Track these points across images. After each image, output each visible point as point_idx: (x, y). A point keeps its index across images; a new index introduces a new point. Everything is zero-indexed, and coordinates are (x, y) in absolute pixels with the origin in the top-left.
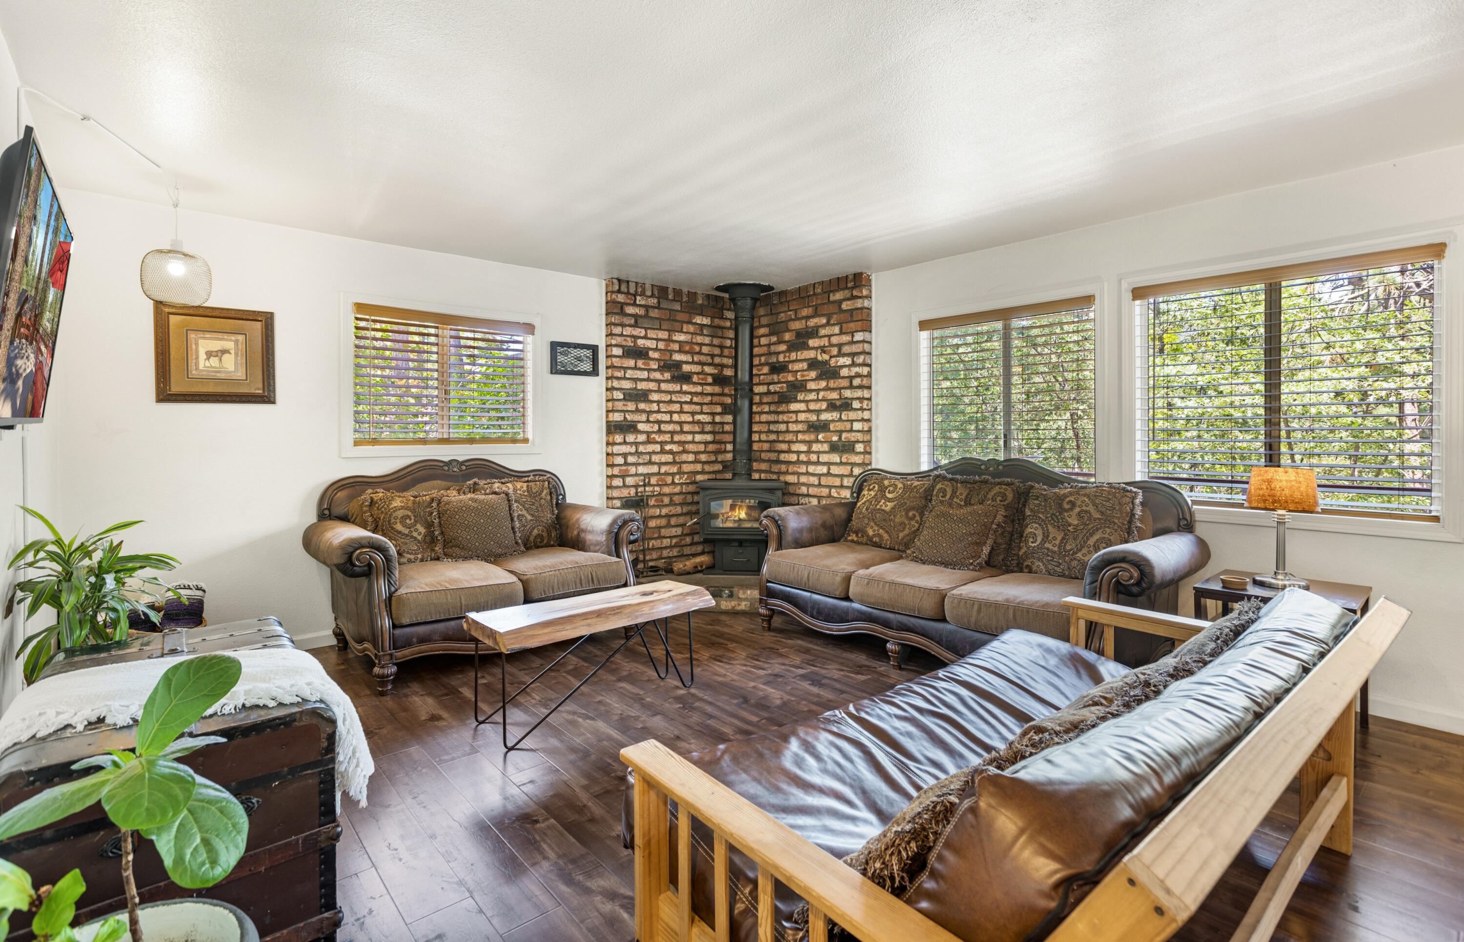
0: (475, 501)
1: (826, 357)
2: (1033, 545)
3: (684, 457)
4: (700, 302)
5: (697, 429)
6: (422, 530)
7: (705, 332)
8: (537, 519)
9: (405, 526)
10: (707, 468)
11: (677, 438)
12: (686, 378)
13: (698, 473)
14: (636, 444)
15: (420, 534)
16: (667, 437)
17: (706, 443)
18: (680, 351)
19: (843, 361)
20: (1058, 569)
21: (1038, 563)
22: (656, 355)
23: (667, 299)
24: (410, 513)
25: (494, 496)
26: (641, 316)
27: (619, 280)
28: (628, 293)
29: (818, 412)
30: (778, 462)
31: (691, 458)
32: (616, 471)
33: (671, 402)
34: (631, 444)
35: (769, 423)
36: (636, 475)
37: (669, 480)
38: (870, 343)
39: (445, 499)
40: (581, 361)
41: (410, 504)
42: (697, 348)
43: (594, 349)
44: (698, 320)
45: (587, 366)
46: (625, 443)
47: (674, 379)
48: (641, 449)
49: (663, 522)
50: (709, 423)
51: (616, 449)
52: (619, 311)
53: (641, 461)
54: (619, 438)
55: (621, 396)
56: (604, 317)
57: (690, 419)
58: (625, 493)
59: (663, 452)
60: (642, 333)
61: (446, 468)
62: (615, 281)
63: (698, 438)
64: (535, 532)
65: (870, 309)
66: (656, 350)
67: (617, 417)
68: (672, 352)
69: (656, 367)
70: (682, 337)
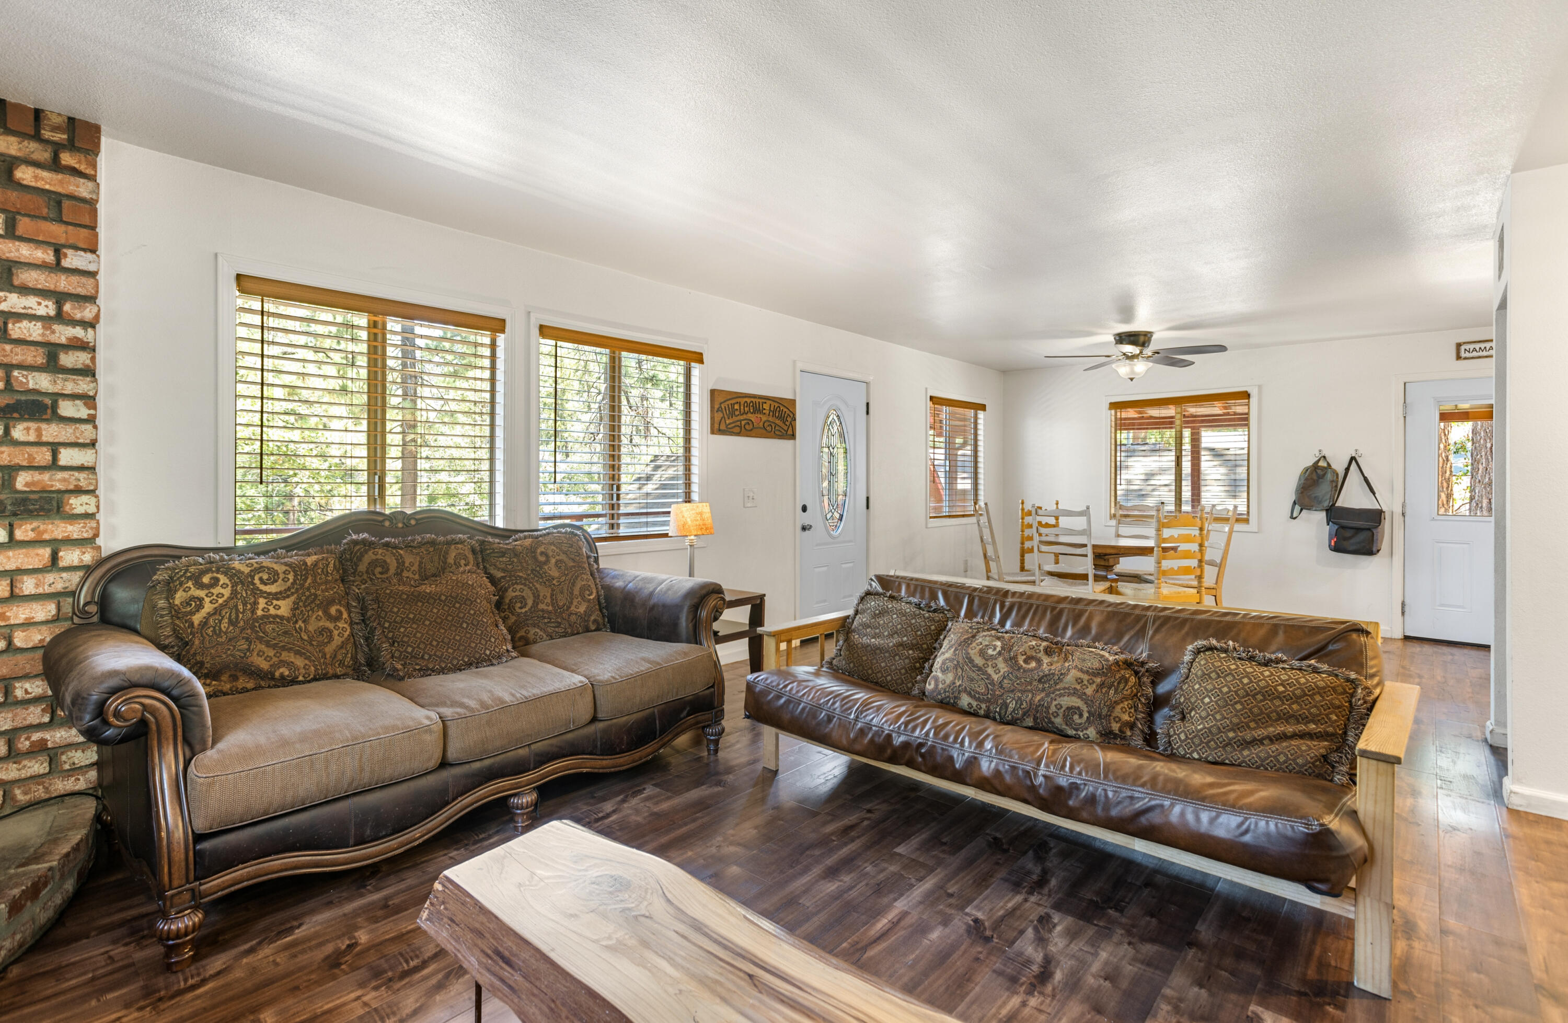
2: (523, 610)
20: (560, 630)
21: (533, 631)
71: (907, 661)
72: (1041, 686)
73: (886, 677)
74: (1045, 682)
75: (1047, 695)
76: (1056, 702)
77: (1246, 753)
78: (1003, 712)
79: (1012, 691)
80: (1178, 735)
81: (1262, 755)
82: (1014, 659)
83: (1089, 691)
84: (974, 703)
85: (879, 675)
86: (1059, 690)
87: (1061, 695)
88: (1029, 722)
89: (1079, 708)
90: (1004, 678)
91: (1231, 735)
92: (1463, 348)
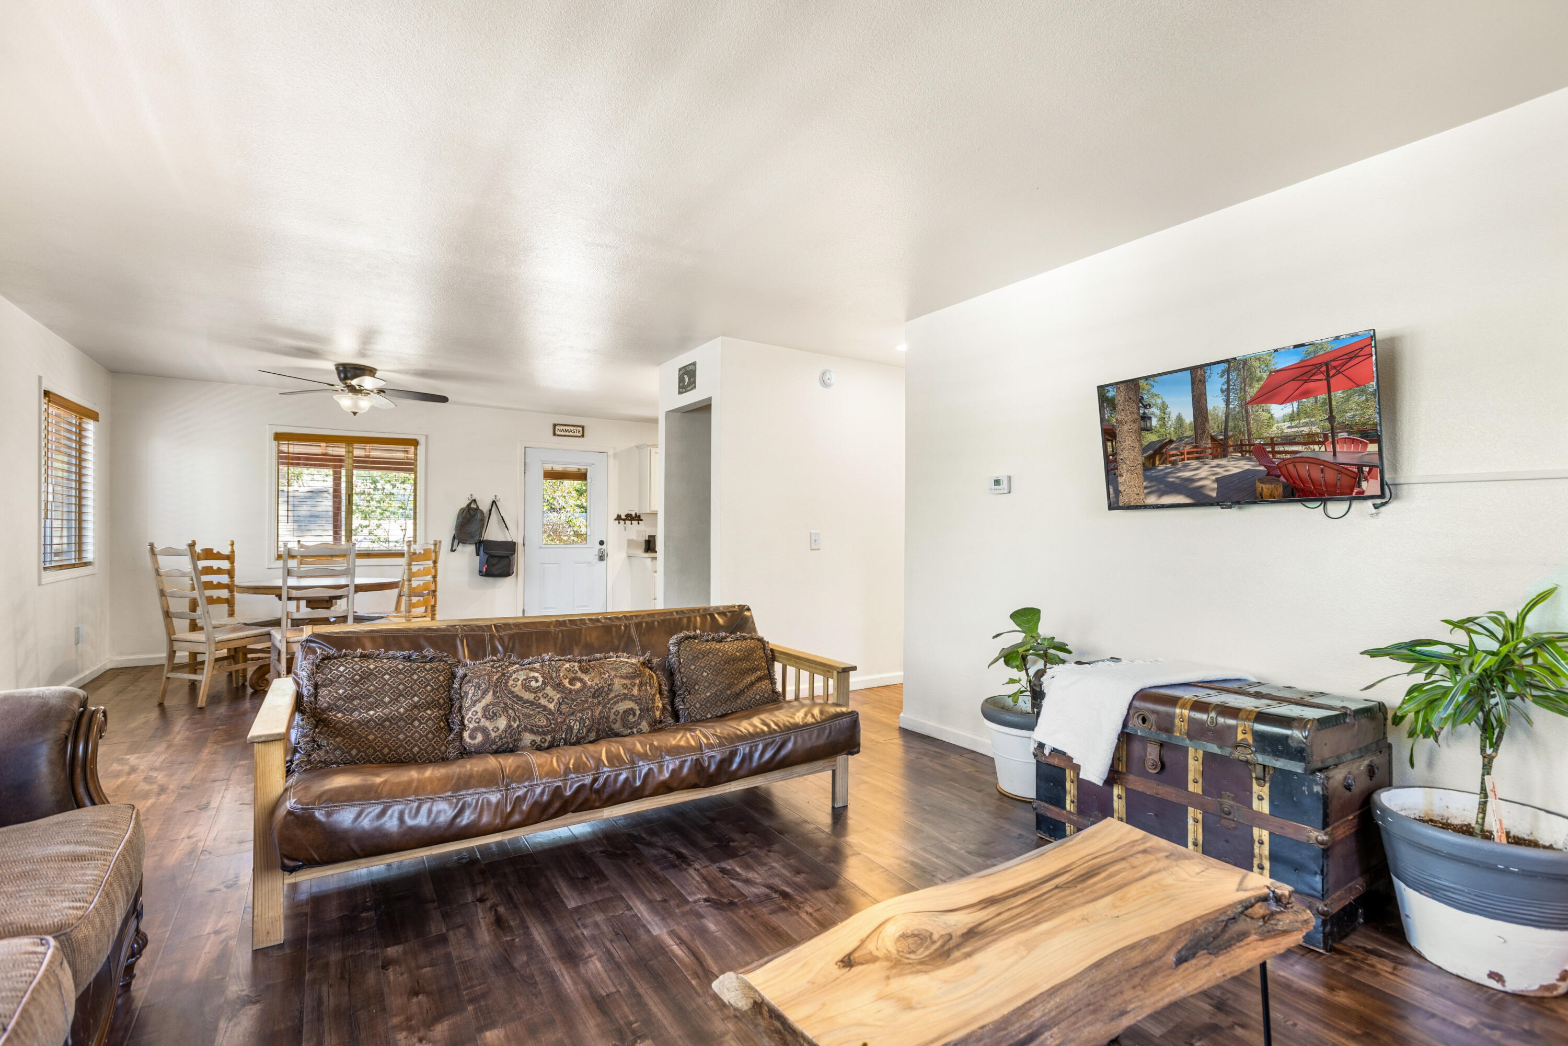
71: (430, 723)
72: (596, 701)
73: (411, 750)
74: (598, 696)
75: (604, 707)
76: (614, 710)
77: (739, 701)
78: (568, 736)
79: (573, 714)
80: (694, 705)
81: (748, 699)
82: (560, 684)
83: (635, 691)
84: (538, 739)
85: (401, 750)
86: (612, 699)
87: (615, 703)
88: (593, 736)
89: (632, 708)
90: (560, 704)
91: (729, 692)
92: (557, 427)
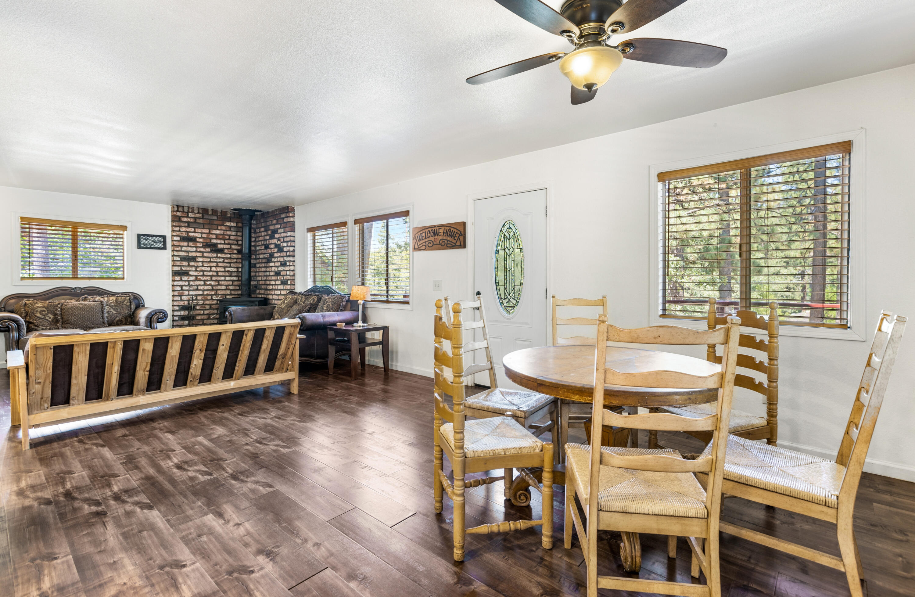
0: (82, 304)
1: (279, 242)
3: (219, 287)
4: (229, 215)
5: (227, 274)
6: (52, 316)
7: (232, 229)
8: (119, 313)
9: (42, 315)
10: (233, 292)
11: (214, 278)
12: (221, 251)
13: (228, 295)
14: (189, 281)
15: (50, 318)
16: (208, 278)
17: (233, 281)
18: (216, 238)
19: (285, 244)
22: (201, 240)
23: (208, 214)
24: (45, 309)
25: (94, 303)
26: (192, 222)
27: (178, 206)
28: (183, 212)
29: (277, 267)
30: (267, 289)
31: (223, 287)
32: (176, 293)
33: (210, 262)
34: (185, 281)
35: (264, 272)
36: (189, 295)
37: (209, 298)
38: (294, 237)
39: (65, 303)
40: (156, 243)
41: (46, 305)
42: (227, 237)
43: (164, 237)
44: (228, 224)
45: (161, 245)
46: (181, 280)
47: (212, 251)
48: (191, 283)
49: (206, 317)
50: (235, 272)
51: (176, 283)
52: (178, 220)
53: (191, 289)
54: (177, 278)
55: (179, 259)
56: (170, 223)
57: (223, 270)
58: (182, 303)
59: (205, 285)
60: (193, 230)
61: (73, 291)
62: (175, 206)
63: (227, 278)
64: (118, 318)
65: (294, 222)
66: (201, 238)
67: (177, 269)
68: (211, 239)
69: (201, 246)
70: (218, 232)
